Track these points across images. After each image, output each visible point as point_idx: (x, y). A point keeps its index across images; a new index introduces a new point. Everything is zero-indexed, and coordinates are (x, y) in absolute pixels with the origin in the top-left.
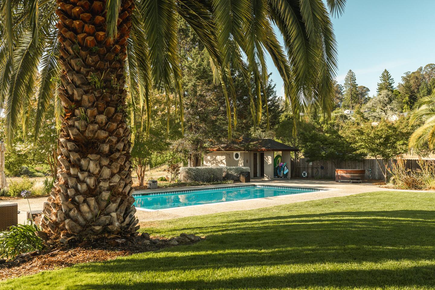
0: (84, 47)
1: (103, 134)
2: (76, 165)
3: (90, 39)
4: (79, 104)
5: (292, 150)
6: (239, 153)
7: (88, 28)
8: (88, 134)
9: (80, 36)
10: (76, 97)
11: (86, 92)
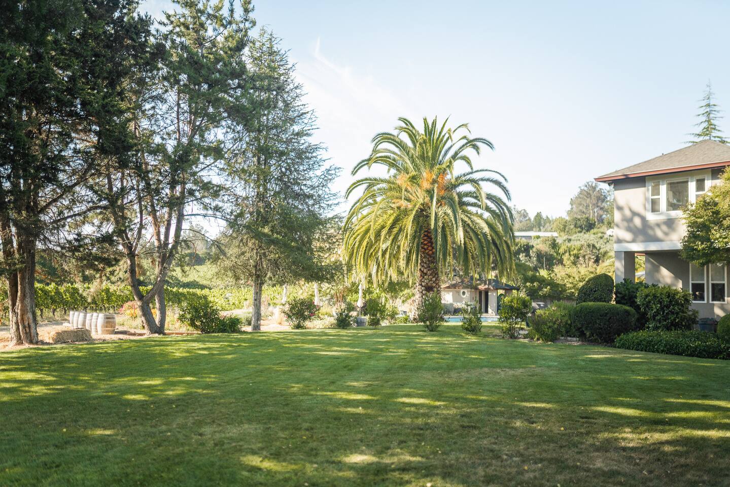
0: (429, 255)
1: (434, 285)
2: (425, 294)
3: (431, 252)
4: (426, 274)
5: (515, 289)
6: (466, 291)
7: (430, 248)
8: (429, 284)
9: (427, 251)
10: (425, 271)
11: (429, 270)
